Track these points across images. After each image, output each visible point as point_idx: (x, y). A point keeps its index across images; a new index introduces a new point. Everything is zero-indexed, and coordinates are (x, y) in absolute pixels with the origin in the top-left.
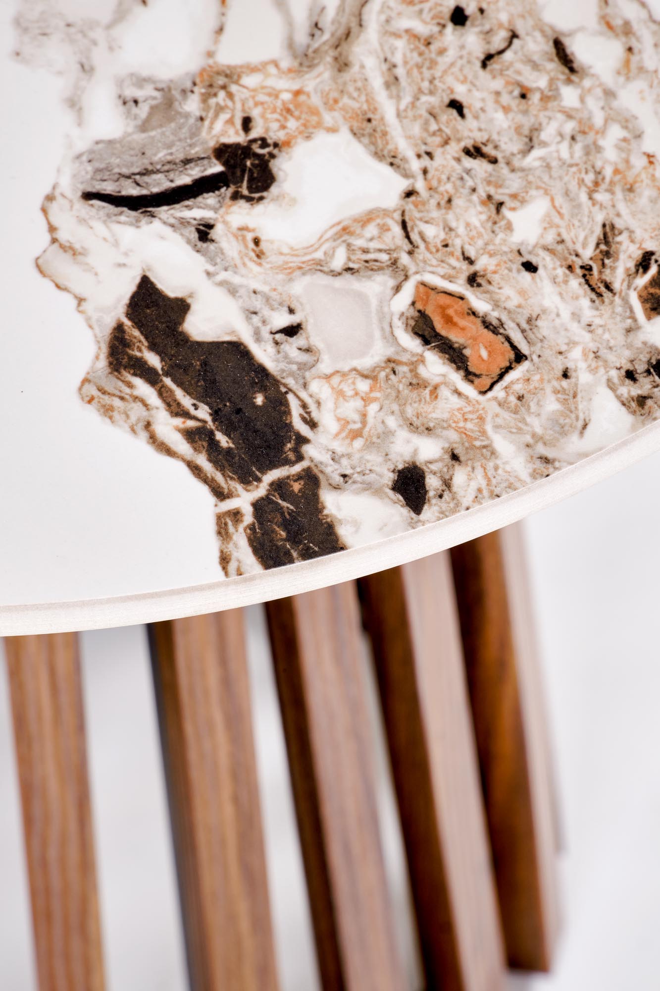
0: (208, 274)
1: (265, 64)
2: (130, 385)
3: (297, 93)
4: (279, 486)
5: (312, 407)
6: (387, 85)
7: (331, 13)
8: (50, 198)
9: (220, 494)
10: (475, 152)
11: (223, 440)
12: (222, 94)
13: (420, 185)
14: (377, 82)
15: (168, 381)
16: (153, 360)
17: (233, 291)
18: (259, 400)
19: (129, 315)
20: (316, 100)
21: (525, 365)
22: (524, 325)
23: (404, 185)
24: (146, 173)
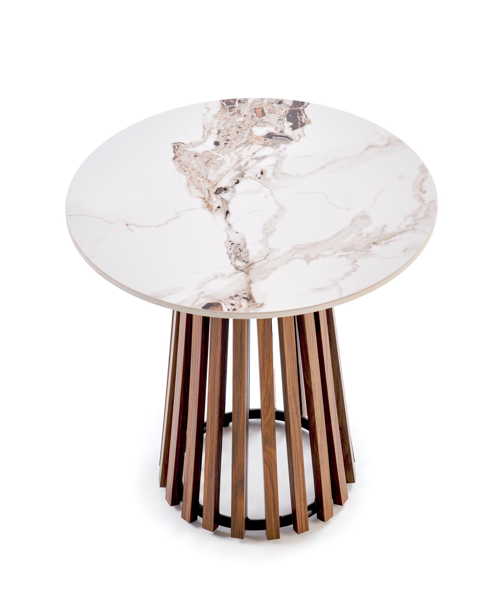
0: (285, 128)
1: (257, 144)
2: (304, 122)
3: (256, 140)
4: (296, 108)
5: (285, 113)
6: (244, 137)
7: (243, 146)
8: (297, 141)
9: (303, 110)
10: (240, 127)
11: (298, 114)
12: (265, 143)
13: (250, 127)
14: (245, 138)
15: (299, 121)
16: (299, 123)
17: (283, 126)
18: (290, 116)
19: (298, 128)
20: (254, 139)
21: (255, 108)
22: (251, 111)
23: (252, 128)
24: (282, 140)
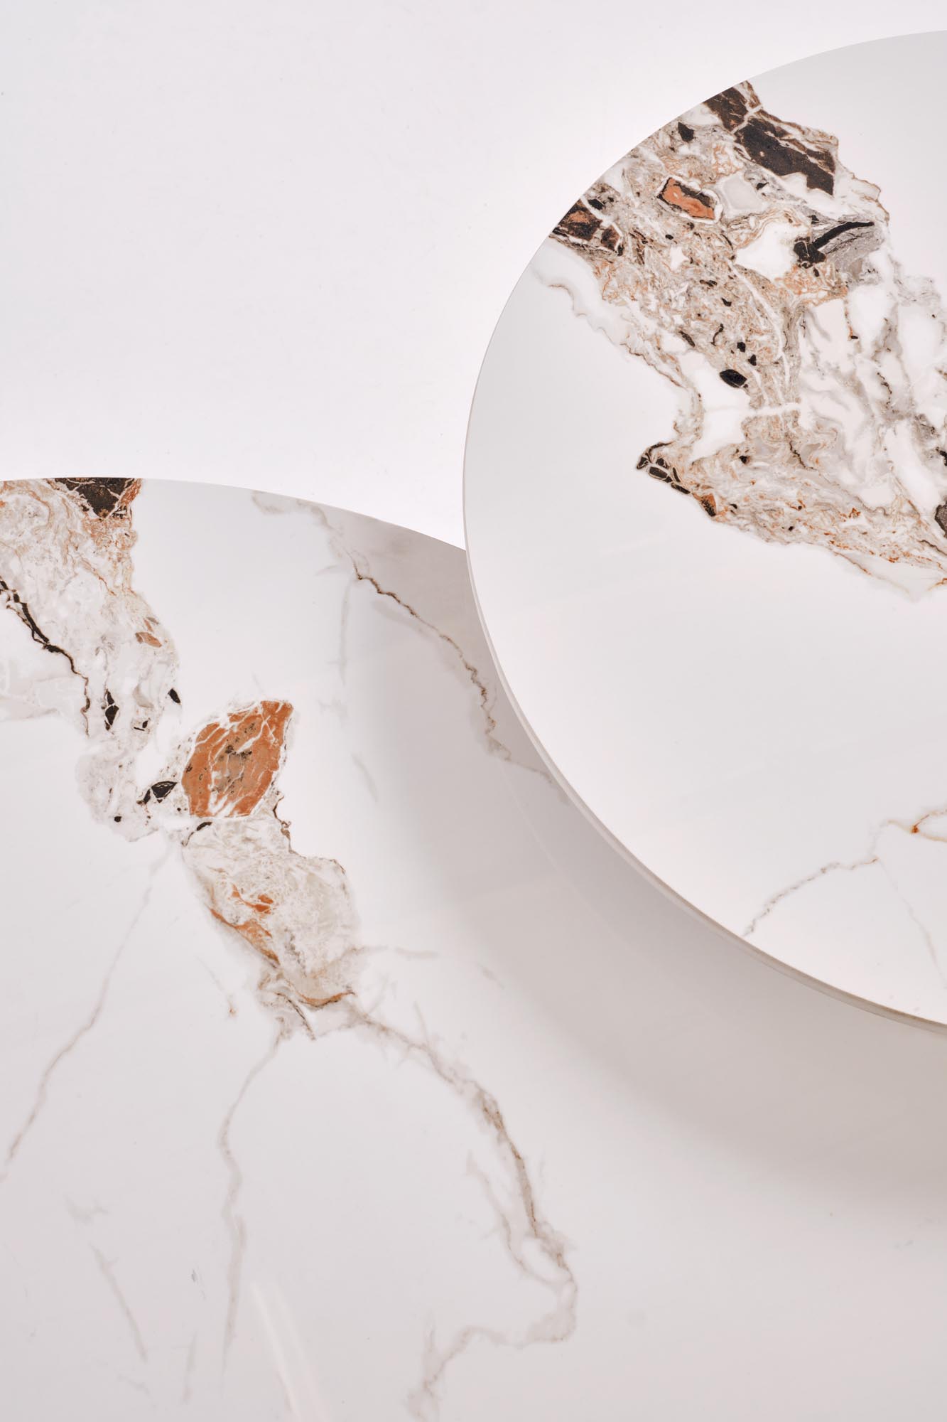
0: (805, 202)
1: (820, 303)
2: (818, 147)
3: (800, 293)
4: (740, 121)
5: (739, 156)
6: (761, 306)
7: (800, 335)
8: (887, 219)
9: (762, 112)
10: (711, 284)
11: (770, 134)
12: (833, 284)
13: (730, 263)
14: (767, 306)
15: (803, 153)
16: (813, 160)
17: (792, 197)
18: (762, 154)
19: (832, 176)
20: (790, 291)
21: (657, 194)
22: (663, 211)
23: (737, 261)
24: (851, 240)
